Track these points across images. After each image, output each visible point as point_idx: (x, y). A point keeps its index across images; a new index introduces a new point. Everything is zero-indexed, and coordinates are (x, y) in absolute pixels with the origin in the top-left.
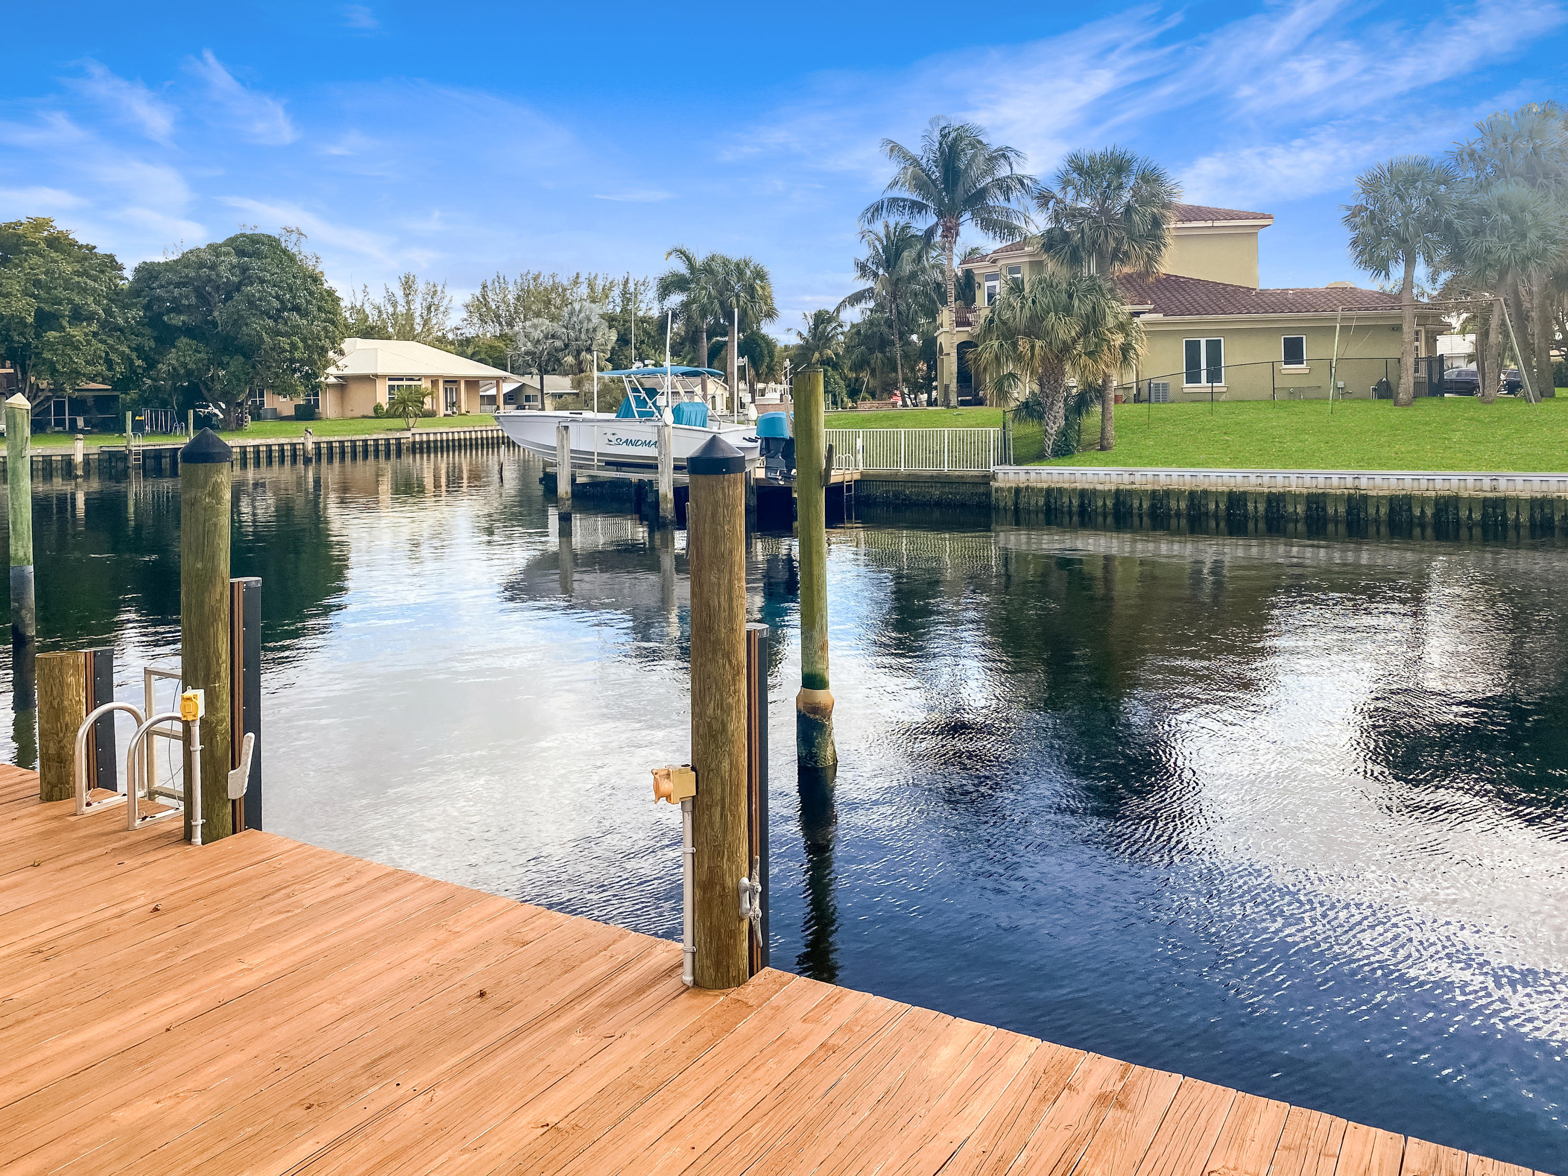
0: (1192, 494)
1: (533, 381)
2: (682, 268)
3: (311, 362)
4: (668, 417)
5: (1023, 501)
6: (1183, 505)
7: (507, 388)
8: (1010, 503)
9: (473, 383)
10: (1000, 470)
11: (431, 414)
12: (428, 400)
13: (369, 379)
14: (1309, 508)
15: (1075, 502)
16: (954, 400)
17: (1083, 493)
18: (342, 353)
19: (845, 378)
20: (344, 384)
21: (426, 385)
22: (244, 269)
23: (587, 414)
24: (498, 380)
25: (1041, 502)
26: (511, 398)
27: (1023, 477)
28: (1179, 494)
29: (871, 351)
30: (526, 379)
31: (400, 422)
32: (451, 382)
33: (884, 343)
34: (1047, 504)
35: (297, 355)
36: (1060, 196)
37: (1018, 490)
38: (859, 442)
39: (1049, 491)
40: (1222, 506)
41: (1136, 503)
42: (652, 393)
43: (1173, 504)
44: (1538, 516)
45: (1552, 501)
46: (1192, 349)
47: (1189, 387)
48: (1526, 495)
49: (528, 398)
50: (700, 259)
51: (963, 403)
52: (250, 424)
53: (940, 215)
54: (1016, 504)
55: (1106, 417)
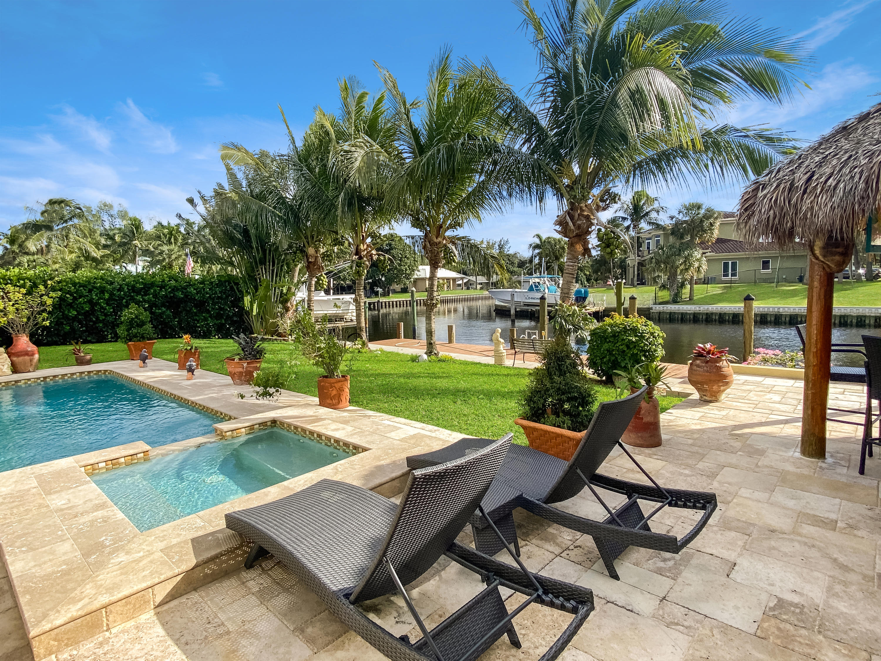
0: (720, 314)
1: (473, 278)
2: (538, 241)
5: (661, 316)
6: (717, 317)
7: (465, 281)
8: (657, 316)
9: (454, 280)
10: (654, 306)
14: (761, 318)
15: (680, 316)
16: (636, 283)
17: (682, 314)
19: (585, 274)
20: (416, 281)
22: (390, 245)
24: (462, 279)
25: (668, 317)
26: (466, 284)
27: (662, 309)
28: (716, 314)
29: (601, 266)
30: (471, 278)
32: (448, 279)
34: (670, 317)
36: (677, 216)
37: (660, 313)
38: (605, 298)
39: (671, 313)
40: (731, 318)
41: (701, 317)
43: (714, 317)
44: (842, 320)
45: (847, 316)
46: (726, 265)
47: (723, 278)
48: (838, 314)
49: (471, 284)
50: (544, 238)
51: (638, 284)
52: (390, 294)
53: (632, 220)
54: (659, 317)
55: (691, 289)
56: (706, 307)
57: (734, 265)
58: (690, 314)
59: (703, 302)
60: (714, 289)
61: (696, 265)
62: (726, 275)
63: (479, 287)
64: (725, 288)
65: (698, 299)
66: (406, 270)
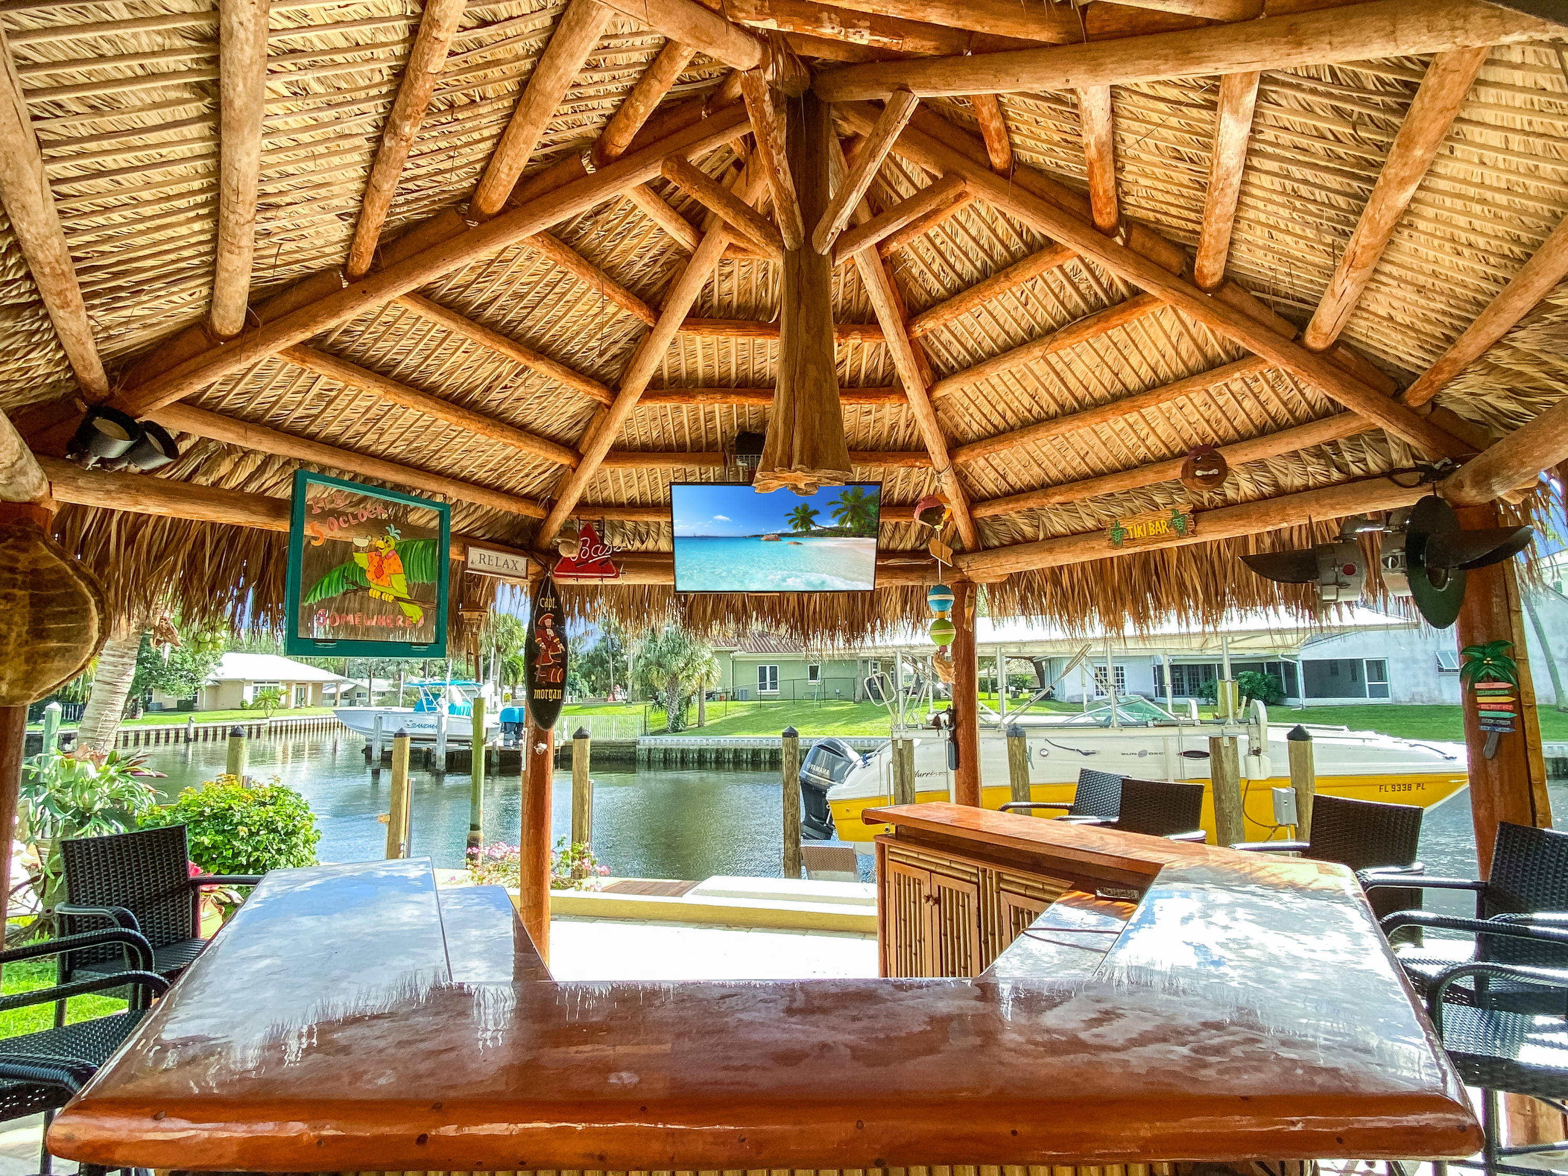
0: (736, 749)
1: (365, 683)
3: (195, 671)
4: (445, 711)
5: (652, 756)
7: (344, 688)
8: (645, 757)
9: (318, 685)
10: (641, 740)
11: (285, 707)
12: (283, 698)
13: (239, 683)
18: (220, 665)
20: (217, 686)
21: (282, 688)
23: (395, 709)
24: (337, 684)
26: (345, 695)
27: (653, 742)
29: (595, 666)
30: (359, 681)
31: (261, 713)
32: (302, 684)
33: (603, 662)
35: (187, 666)
37: (650, 750)
39: (666, 750)
42: (436, 696)
46: (762, 670)
47: (760, 692)
49: (359, 695)
52: (141, 714)
54: (648, 757)
55: (701, 709)
56: (716, 738)
57: (774, 670)
58: (693, 751)
59: (716, 729)
60: (738, 709)
61: (704, 670)
62: (763, 687)
63: (375, 699)
64: (754, 707)
65: (711, 726)
66: (184, 661)
